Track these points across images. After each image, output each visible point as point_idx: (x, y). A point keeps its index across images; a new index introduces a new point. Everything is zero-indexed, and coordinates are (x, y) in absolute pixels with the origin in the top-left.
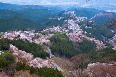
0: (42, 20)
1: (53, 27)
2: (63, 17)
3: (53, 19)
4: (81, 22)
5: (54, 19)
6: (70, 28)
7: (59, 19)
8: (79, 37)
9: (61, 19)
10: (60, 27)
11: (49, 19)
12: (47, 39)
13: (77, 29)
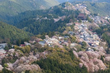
0: (22, 21)
1: (45, 38)
2: (64, 17)
3: (43, 20)
4: (102, 28)
5: (46, 20)
6: (81, 40)
7: (56, 20)
8: (102, 58)
9: (60, 21)
10: (60, 38)
11: (35, 21)
12: (34, 63)
13: (94, 42)
